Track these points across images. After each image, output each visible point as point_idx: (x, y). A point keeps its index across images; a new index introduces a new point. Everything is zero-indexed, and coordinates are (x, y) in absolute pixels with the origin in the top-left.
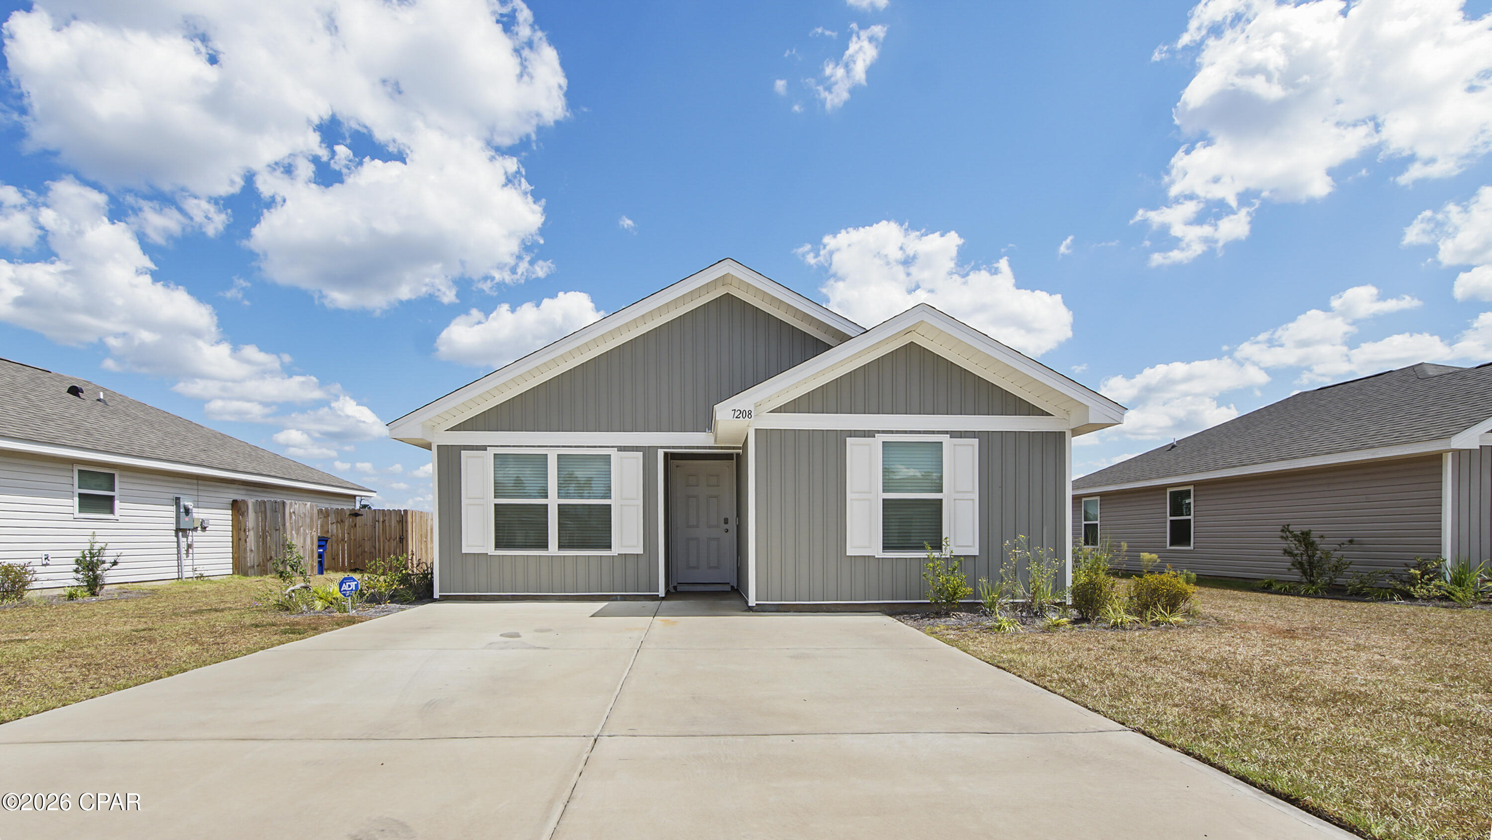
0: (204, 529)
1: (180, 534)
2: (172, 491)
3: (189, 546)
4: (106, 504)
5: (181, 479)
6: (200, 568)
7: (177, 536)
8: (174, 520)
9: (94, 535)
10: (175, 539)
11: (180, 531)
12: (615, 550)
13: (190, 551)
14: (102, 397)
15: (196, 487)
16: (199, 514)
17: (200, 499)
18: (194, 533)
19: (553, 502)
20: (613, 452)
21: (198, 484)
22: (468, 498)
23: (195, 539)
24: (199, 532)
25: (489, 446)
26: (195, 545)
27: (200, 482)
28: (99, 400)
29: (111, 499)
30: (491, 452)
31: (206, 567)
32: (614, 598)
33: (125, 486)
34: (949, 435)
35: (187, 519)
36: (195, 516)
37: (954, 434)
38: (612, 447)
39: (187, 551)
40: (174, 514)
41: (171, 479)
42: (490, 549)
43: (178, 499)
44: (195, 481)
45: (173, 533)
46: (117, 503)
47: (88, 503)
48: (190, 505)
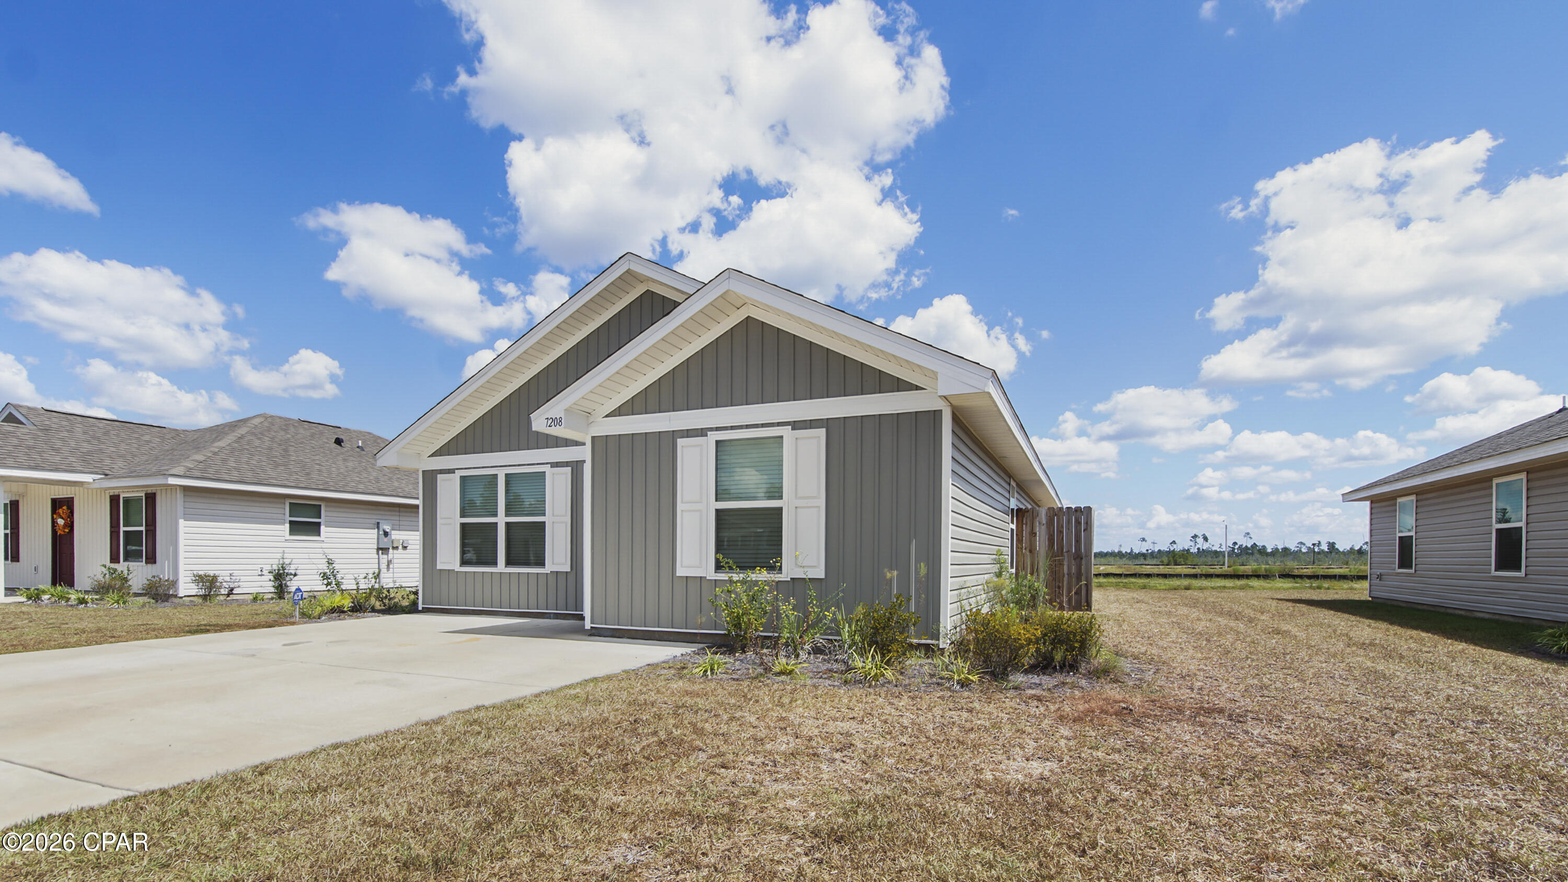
0: (405, 548)
1: (380, 552)
2: (373, 517)
3: (389, 562)
4: (314, 529)
5: (383, 508)
6: (398, 580)
7: (378, 554)
8: (375, 541)
9: (284, 552)
10: (377, 557)
11: (382, 550)
12: (549, 568)
13: (391, 566)
14: (360, 445)
15: (398, 514)
16: (396, 535)
17: (401, 523)
18: (395, 551)
19: (501, 519)
20: (547, 469)
21: (399, 512)
22: (441, 518)
23: (396, 556)
24: (401, 550)
25: (457, 469)
26: (395, 561)
27: (401, 509)
28: (358, 447)
29: (319, 524)
30: (459, 474)
31: (404, 580)
32: (548, 615)
33: (329, 514)
34: (790, 427)
35: (386, 540)
36: (393, 537)
37: (796, 425)
38: (547, 463)
39: (388, 565)
40: (375, 536)
41: (374, 507)
42: (456, 565)
43: (378, 523)
44: (398, 509)
45: (375, 551)
46: (323, 528)
47: (296, 528)
48: (388, 529)
